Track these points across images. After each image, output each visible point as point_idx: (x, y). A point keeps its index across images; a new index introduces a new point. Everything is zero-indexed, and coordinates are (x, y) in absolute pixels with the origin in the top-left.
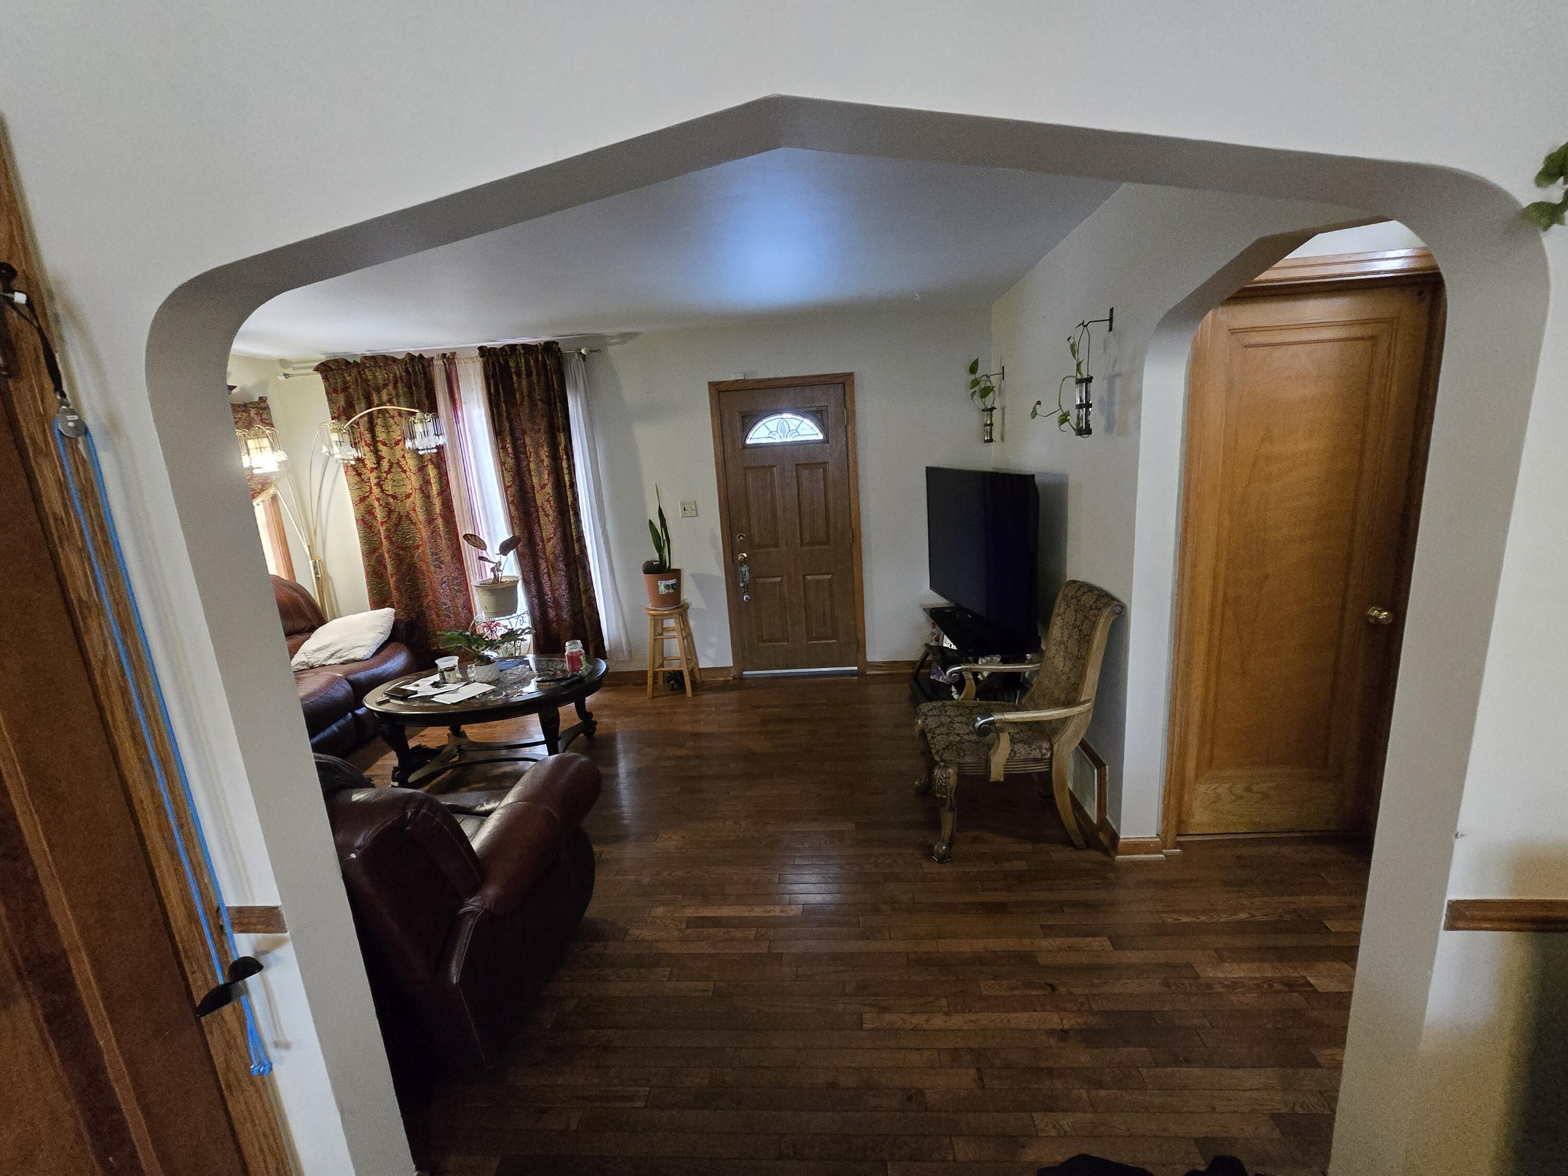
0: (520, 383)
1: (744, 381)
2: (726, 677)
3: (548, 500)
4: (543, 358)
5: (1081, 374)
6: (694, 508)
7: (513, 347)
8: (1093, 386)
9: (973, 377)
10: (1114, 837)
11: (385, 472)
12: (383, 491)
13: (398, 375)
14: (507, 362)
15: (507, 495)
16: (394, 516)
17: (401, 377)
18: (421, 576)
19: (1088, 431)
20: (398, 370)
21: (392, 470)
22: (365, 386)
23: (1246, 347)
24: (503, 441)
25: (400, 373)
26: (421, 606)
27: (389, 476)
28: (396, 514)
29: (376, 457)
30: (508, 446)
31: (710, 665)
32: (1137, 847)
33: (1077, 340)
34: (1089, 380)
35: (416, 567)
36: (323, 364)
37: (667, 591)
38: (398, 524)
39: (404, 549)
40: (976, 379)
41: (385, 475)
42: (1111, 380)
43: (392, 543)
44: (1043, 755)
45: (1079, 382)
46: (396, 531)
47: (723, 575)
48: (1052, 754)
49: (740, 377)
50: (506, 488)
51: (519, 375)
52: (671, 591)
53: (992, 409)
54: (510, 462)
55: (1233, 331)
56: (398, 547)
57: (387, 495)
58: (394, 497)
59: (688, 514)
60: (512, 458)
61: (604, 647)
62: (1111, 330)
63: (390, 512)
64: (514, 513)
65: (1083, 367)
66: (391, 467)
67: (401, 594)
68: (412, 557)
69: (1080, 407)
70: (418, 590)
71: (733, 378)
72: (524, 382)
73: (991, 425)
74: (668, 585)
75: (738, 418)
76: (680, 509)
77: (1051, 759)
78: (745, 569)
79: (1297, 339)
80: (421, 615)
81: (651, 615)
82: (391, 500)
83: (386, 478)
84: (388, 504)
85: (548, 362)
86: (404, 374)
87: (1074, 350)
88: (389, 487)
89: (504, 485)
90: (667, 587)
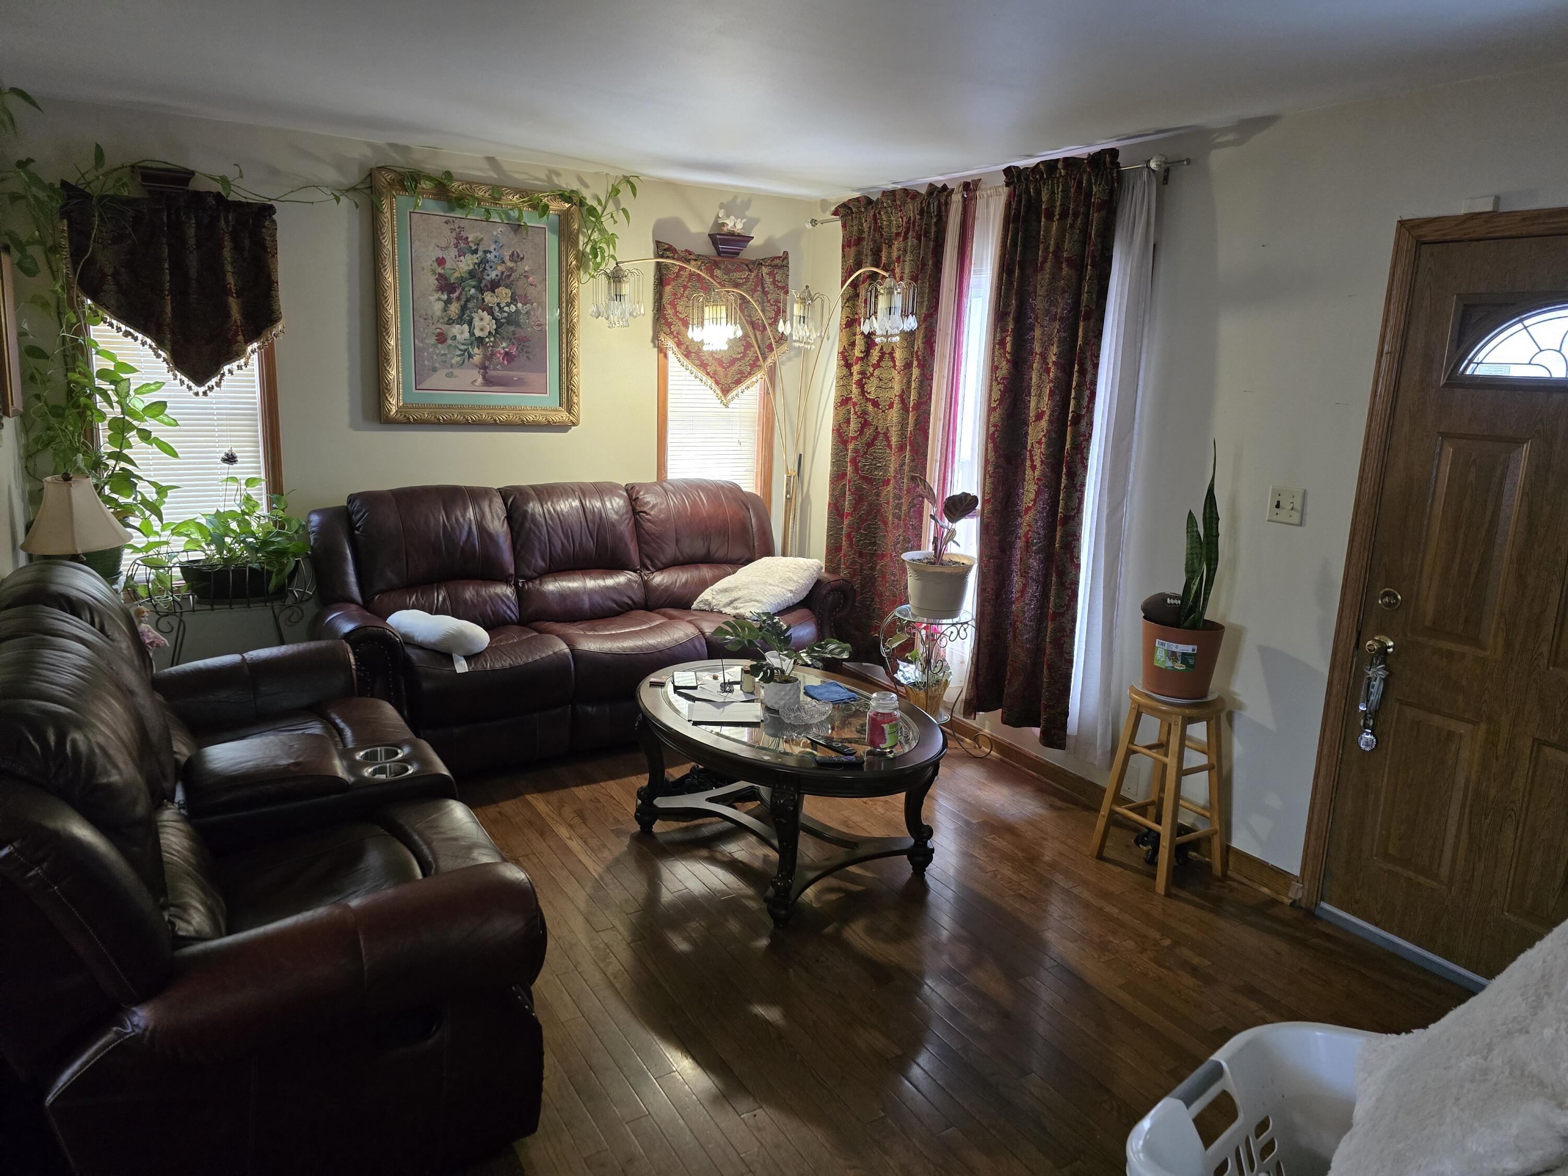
0: (1048, 230)
1: (1492, 216)
2: (1277, 893)
3: (1039, 442)
4: (1089, 180)
6: (1298, 506)
7: (1051, 165)
11: (873, 366)
12: (863, 392)
13: (912, 219)
14: (1038, 192)
15: (988, 420)
16: (869, 432)
17: (914, 222)
18: (882, 526)
20: (911, 209)
21: (882, 364)
22: (877, 236)
24: (1004, 330)
25: (914, 216)
26: (873, 569)
27: (876, 373)
28: (872, 428)
29: (866, 343)
30: (1008, 339)
31: (1254, 851)
35: (879, 511)
36: (844, 205)
37: (1169, 664)
38: (870, 444)
39: (869, 481)
41: (871, 369)
43: (856, 470)
46: (866, 453)
47: (1324, 669)
49: (1485, 206)
50: (991, 410)
51: (1050, 216)
52: (1179, 666)
54: (1005, 368)
56: (863, 478)
57: (868, 400)
58: (875, 404)
59: (1283, 515)
60: (1008, 361)
61: (1064, 725)
63: (865, 424)
64: (991, 455)
66: (881, 358)
67: (851, 545)
68: (878, 495)
70: (874, 544)
71: (1462, 209)
72: (1055, 225)
74: (1174, 653)
75: (1452, 307)
76: (1269, 503)
78: (1377, 674)
80: (869, 582)
81: (1134, 700)
82: (870, 408)
83: (872, 375)
84: (865, 413)
85: (1094, 190)
86: (918, 217)
88: (871, 388)
89: (989, 405)
90: (1173, 655)
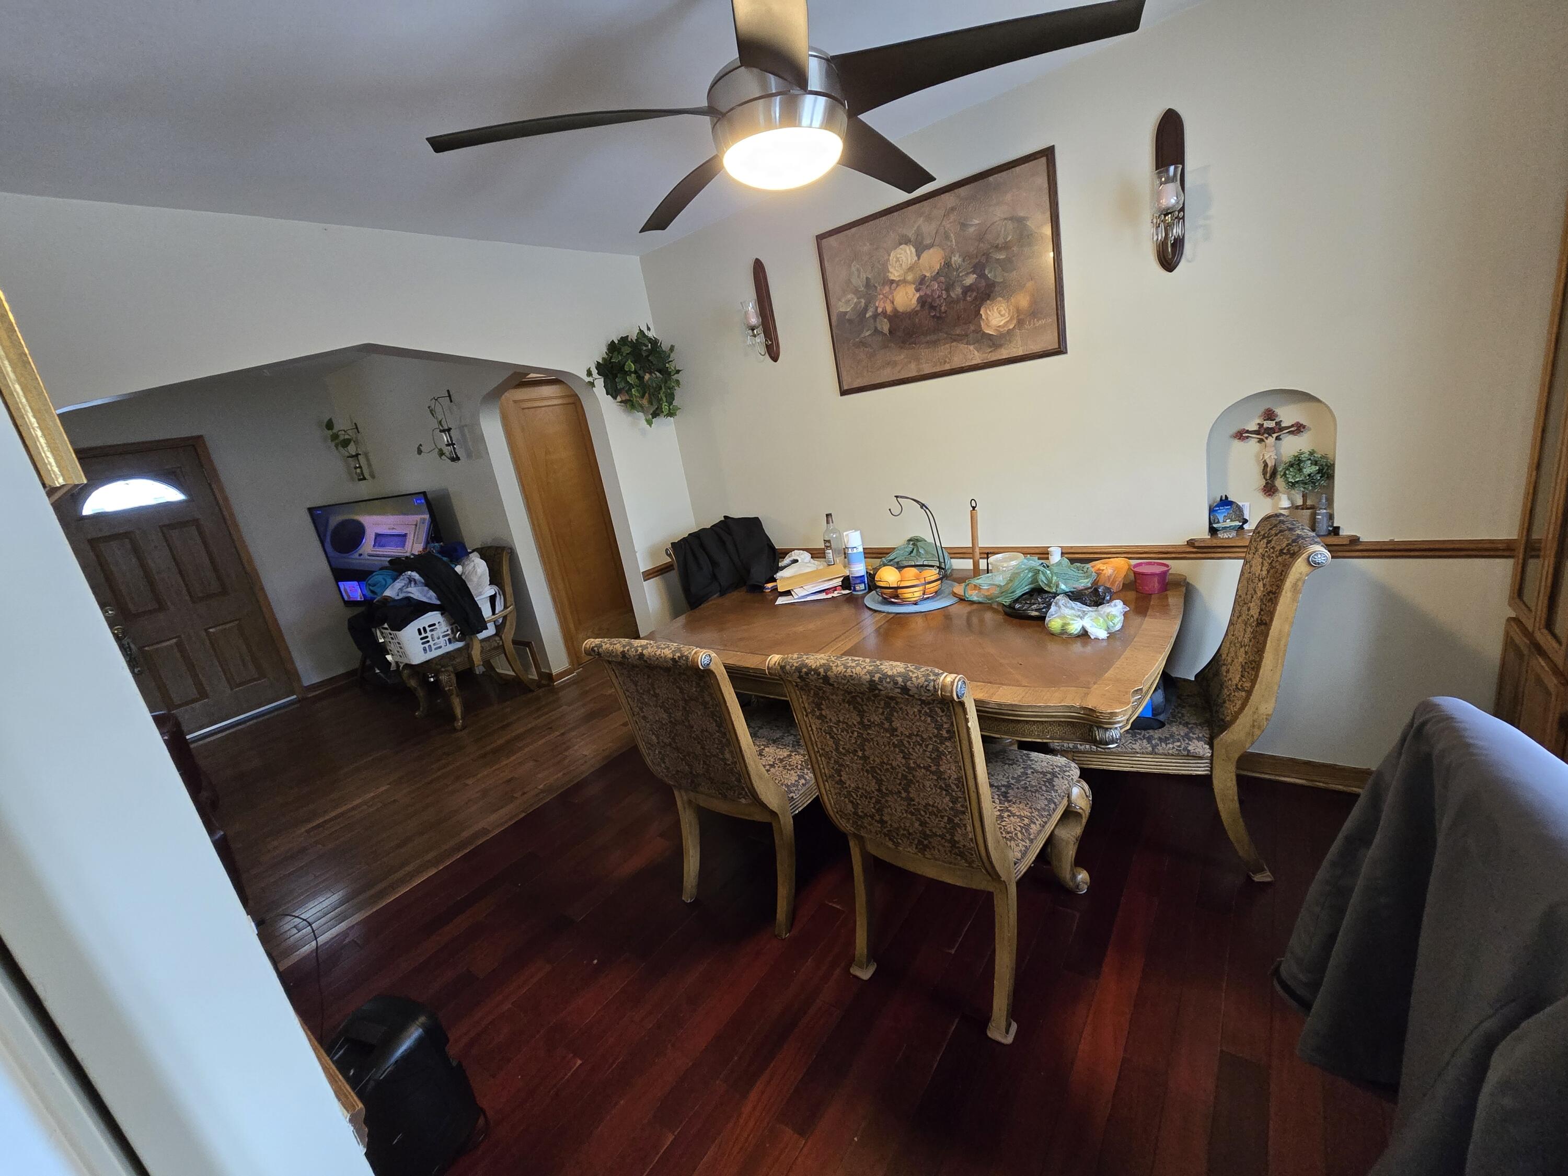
5: (442, 426)
8: (452, 432)
9: (330, 432)
10: (550, 677)
19: (458, 459)
23: (523, 409)
32: (562, 674)
33: (433, 407)
34: (449, 430)
40: (334, 434)
42: (461, 428)
44: (498, 644)
45: (443, 431)
48: (503, 642)
53: (357, 455)
55: (515, 402)
62: (451, 401)
65: (443, 422)
69: (448, 445)
73: (360, 467)
77: (503, 645)
78: (126, 641)
79: (543, 405)
87: (432, 412)
